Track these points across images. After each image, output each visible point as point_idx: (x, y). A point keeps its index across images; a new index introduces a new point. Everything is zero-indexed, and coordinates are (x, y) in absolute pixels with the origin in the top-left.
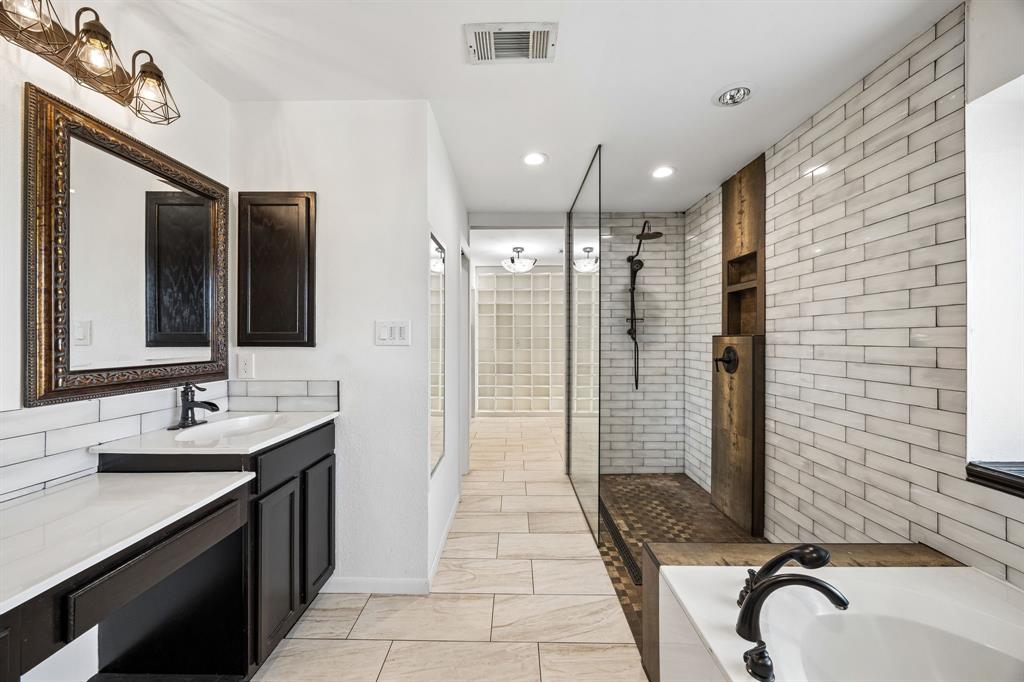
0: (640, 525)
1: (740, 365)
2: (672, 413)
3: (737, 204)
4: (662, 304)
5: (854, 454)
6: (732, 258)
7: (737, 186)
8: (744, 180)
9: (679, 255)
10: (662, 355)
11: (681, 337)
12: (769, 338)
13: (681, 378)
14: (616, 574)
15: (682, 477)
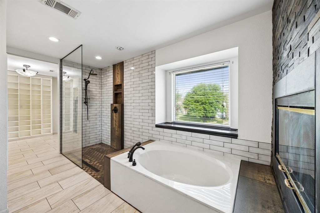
0: (93, 159)
1: (118, 111)
2: (98, 126)
3: (117, 71)
4: (95, 95)
5: (140, 127)
6: (116, 84)
7: (117, 67)
8: (119, 66)
9: (100, 81)
10: (95, 109)
11: (100, 104)
12: (125, 104)
13: (100, 116)
14: (90, 172)
15: (101, 144)
